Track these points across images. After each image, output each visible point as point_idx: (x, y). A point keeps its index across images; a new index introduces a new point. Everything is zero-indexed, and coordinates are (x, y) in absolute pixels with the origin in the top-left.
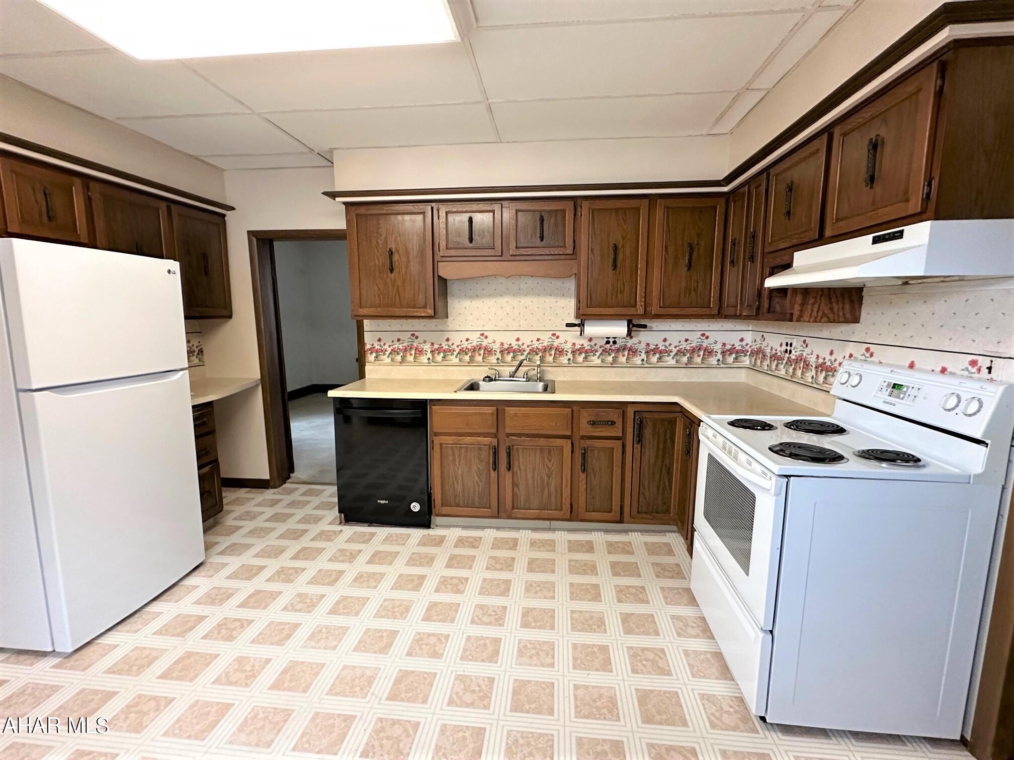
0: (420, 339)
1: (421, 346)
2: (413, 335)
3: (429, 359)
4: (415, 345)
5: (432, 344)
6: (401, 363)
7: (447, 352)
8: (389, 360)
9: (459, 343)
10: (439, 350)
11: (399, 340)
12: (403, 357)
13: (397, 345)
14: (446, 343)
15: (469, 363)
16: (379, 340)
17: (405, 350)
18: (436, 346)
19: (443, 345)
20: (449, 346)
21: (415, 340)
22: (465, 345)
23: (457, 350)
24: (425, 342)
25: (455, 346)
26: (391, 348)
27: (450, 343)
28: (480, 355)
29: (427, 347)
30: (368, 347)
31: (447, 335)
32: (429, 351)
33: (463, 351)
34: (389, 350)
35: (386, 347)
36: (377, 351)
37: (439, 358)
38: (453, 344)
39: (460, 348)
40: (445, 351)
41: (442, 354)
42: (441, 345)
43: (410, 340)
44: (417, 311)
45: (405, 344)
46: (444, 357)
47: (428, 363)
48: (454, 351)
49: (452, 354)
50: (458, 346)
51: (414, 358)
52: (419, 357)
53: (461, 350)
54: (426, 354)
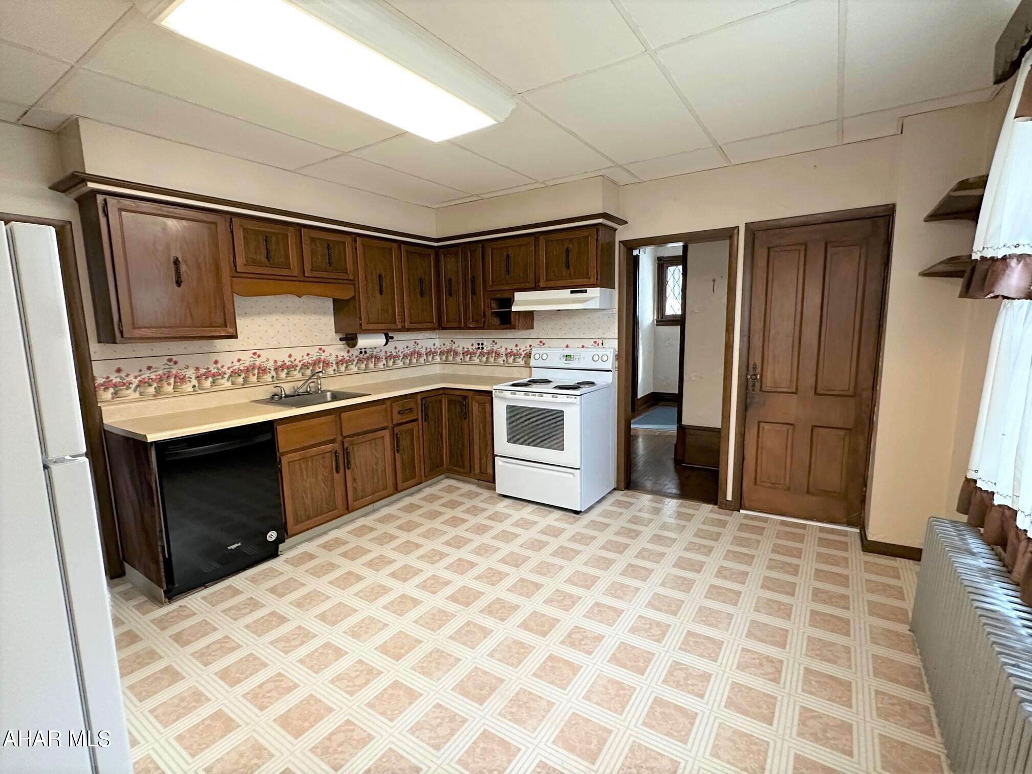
0: (181, 365)
1: (183, 372)
2: (170, 360)
3: (194, 386)
4: (174, 371)
5: (197, 369)
6: (155, 396)
7: (216, 377)
8: (137, 395)
9: (230, 365)
10: (207, 375)
11: (149, 368)
12: (158, 389)
13: (146, 375)
14: (215, 366)
15: (243, 385)
16: (119, 370)
17: (161, 379)
18: (202, 371)
19: (211, 368)
20: (218, 369)
21: (174, 366)
22: (237, 366)
23: (228, 372)
24: (187, 367)
25: (225, 369)
26: (139, 379)
27: (219, 366)
28: (254, 375)
29: (191, 373)
30: (100, 381)
31: (215, 357)
32: (193, 377)
33: (235, 373)
34: (136, 382)
35: (131, 378)
36: (115, 386)
37: (208, 383)
38: (222, 367)
39: (231, 370)
40: (213, 376)
41: (210, 379)
42: (208, 368)
43: (166, 367)
44: (215, 331)
45: (160, 372)
46: (213, 382)
47: (194, 391)
48: (225, 374)
49: (223, 378)
50: (229, 368)
51: (174, 388)
52: (181, 385)
53: (232, 372)
54: (190, 381)
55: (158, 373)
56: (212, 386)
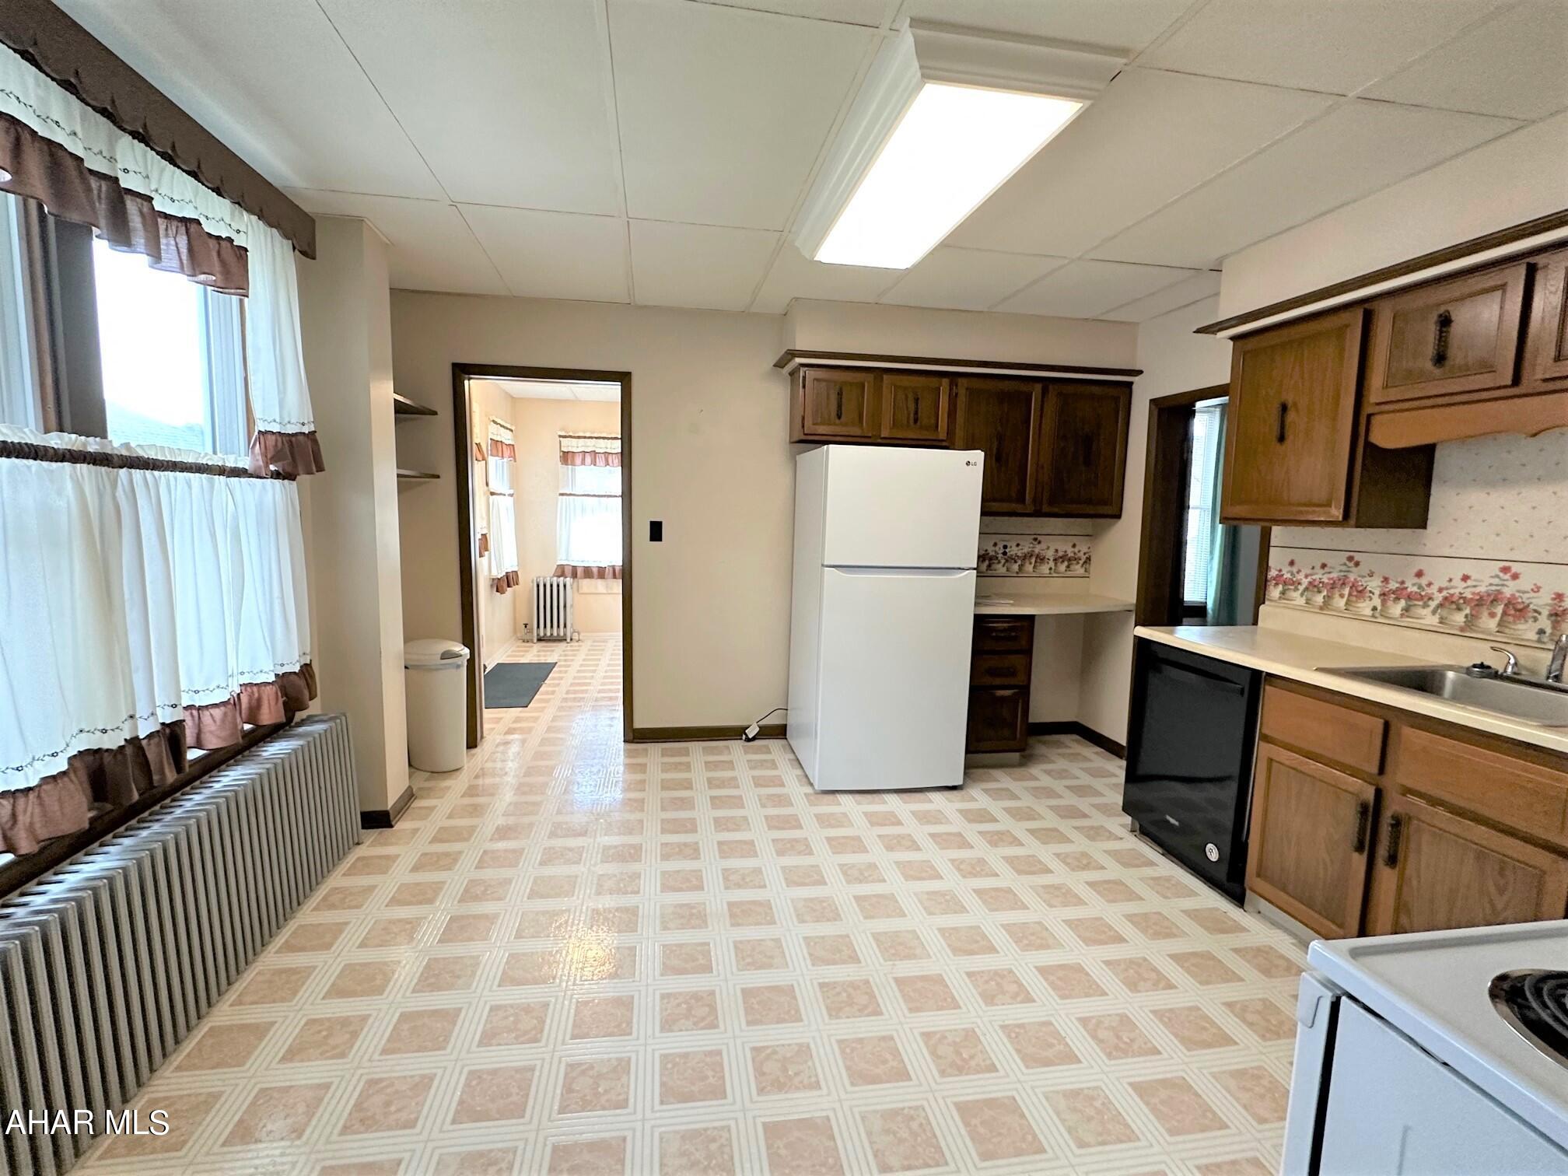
0: (1364, 569)
1: (1363, 582)
2: (1350, 559)
3: (1374, 609)
4: (1352, 577)
5: (1386, 580)
6: (1321, 608)
7: (1413, 600)
8: (1302, 601)
9: (1445, 584)
10: (1399, 594)
11: (1324, 566)
12: (1328, 599)
13: (1318, 576)
14: (1416, 580)
16: (1292, 563)
17: (1333, 586)
18: (1393, 585)
19: (1408, 584)
20: (1420, 587)
21: (1354, 569)
22: (1459, 588)
23: (1439, 598)
24: (1371, 575)
25: (1434, 590)
26: (1309, 579)
27: (1424, 581)
28: (1492, 615)
29: (1374, 585)
31: (1421, 563)
32: (1377, 592)
33: (1451, 602)
34: (1305, 582)
35: (1301, 576)
36: (1285, 583)
37: (1396, 609)
38: (1429, 585)
40: (1409, 597)
41: (1403, 603)
42: (1403, 583)
43: (1344, 568)
45: (1334, 575)
46: (1407, 609)
47: (1373, 616)
48: (1430, 599)
49: (1425, 606)
50: (1440, 590)
51: (1346, 604)
52: (1357, 602)
53: (1446, 598)
54: (1371, 599)
55: (1331, 576)
56: (1402, 615)
